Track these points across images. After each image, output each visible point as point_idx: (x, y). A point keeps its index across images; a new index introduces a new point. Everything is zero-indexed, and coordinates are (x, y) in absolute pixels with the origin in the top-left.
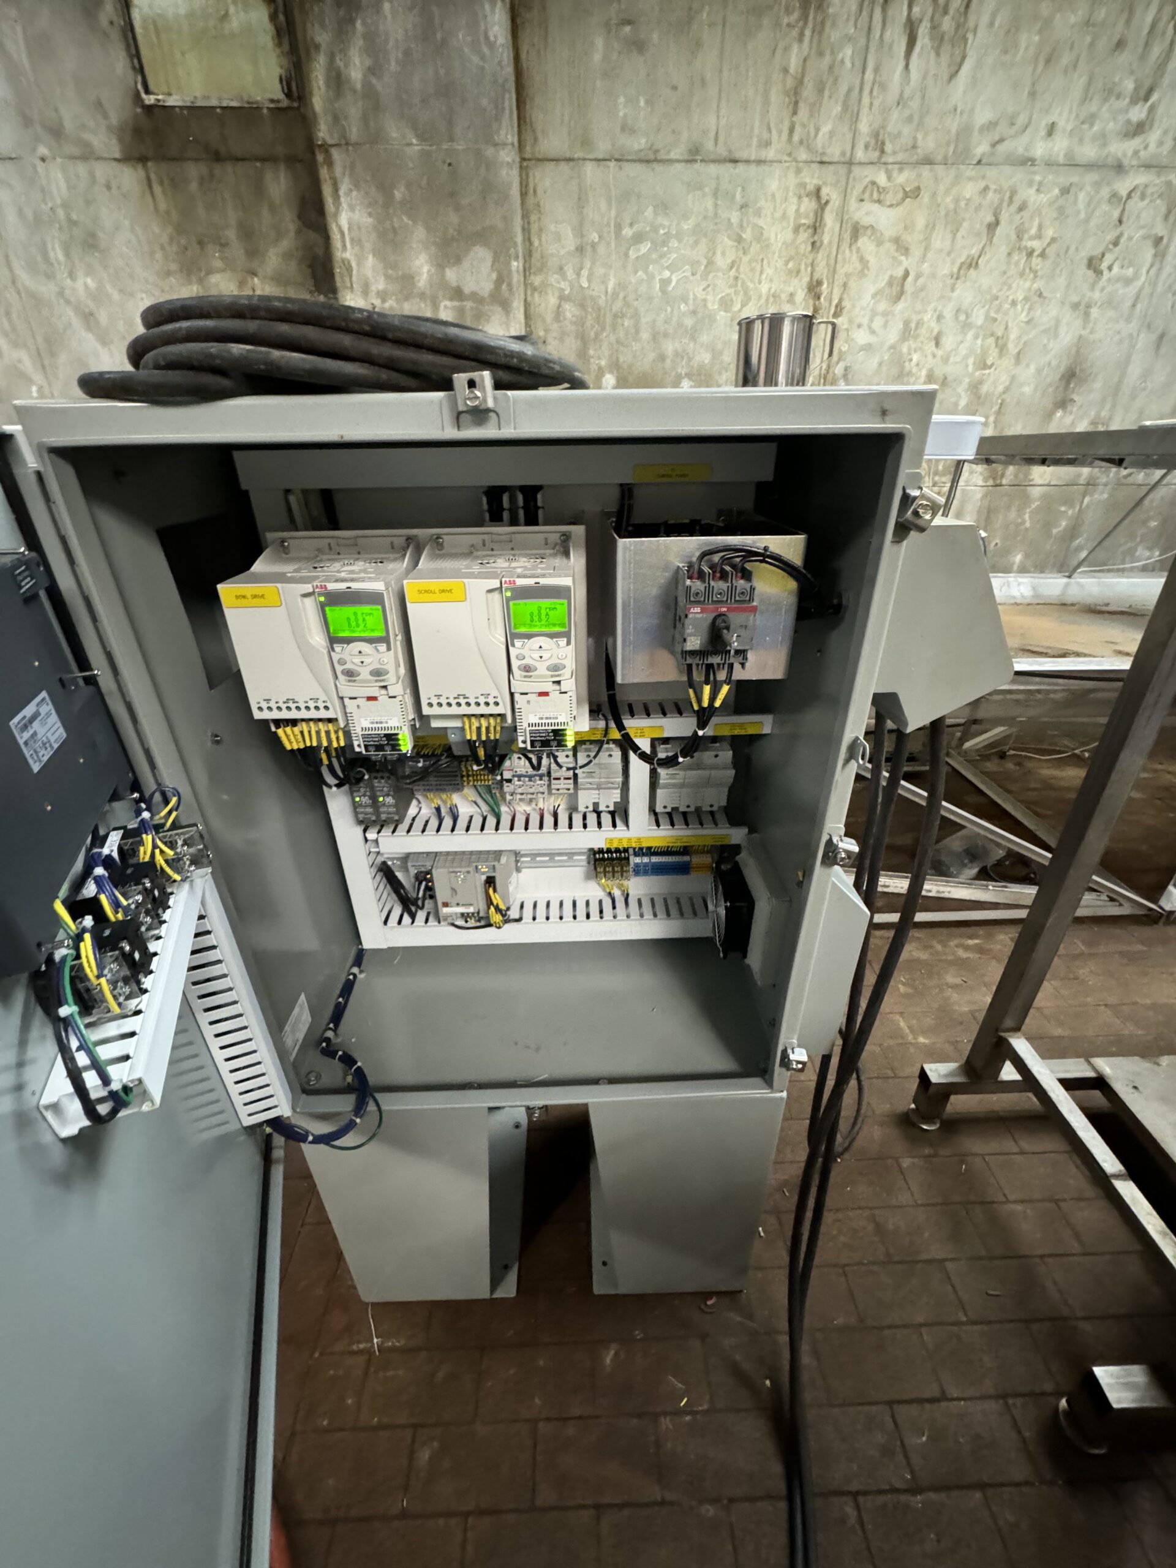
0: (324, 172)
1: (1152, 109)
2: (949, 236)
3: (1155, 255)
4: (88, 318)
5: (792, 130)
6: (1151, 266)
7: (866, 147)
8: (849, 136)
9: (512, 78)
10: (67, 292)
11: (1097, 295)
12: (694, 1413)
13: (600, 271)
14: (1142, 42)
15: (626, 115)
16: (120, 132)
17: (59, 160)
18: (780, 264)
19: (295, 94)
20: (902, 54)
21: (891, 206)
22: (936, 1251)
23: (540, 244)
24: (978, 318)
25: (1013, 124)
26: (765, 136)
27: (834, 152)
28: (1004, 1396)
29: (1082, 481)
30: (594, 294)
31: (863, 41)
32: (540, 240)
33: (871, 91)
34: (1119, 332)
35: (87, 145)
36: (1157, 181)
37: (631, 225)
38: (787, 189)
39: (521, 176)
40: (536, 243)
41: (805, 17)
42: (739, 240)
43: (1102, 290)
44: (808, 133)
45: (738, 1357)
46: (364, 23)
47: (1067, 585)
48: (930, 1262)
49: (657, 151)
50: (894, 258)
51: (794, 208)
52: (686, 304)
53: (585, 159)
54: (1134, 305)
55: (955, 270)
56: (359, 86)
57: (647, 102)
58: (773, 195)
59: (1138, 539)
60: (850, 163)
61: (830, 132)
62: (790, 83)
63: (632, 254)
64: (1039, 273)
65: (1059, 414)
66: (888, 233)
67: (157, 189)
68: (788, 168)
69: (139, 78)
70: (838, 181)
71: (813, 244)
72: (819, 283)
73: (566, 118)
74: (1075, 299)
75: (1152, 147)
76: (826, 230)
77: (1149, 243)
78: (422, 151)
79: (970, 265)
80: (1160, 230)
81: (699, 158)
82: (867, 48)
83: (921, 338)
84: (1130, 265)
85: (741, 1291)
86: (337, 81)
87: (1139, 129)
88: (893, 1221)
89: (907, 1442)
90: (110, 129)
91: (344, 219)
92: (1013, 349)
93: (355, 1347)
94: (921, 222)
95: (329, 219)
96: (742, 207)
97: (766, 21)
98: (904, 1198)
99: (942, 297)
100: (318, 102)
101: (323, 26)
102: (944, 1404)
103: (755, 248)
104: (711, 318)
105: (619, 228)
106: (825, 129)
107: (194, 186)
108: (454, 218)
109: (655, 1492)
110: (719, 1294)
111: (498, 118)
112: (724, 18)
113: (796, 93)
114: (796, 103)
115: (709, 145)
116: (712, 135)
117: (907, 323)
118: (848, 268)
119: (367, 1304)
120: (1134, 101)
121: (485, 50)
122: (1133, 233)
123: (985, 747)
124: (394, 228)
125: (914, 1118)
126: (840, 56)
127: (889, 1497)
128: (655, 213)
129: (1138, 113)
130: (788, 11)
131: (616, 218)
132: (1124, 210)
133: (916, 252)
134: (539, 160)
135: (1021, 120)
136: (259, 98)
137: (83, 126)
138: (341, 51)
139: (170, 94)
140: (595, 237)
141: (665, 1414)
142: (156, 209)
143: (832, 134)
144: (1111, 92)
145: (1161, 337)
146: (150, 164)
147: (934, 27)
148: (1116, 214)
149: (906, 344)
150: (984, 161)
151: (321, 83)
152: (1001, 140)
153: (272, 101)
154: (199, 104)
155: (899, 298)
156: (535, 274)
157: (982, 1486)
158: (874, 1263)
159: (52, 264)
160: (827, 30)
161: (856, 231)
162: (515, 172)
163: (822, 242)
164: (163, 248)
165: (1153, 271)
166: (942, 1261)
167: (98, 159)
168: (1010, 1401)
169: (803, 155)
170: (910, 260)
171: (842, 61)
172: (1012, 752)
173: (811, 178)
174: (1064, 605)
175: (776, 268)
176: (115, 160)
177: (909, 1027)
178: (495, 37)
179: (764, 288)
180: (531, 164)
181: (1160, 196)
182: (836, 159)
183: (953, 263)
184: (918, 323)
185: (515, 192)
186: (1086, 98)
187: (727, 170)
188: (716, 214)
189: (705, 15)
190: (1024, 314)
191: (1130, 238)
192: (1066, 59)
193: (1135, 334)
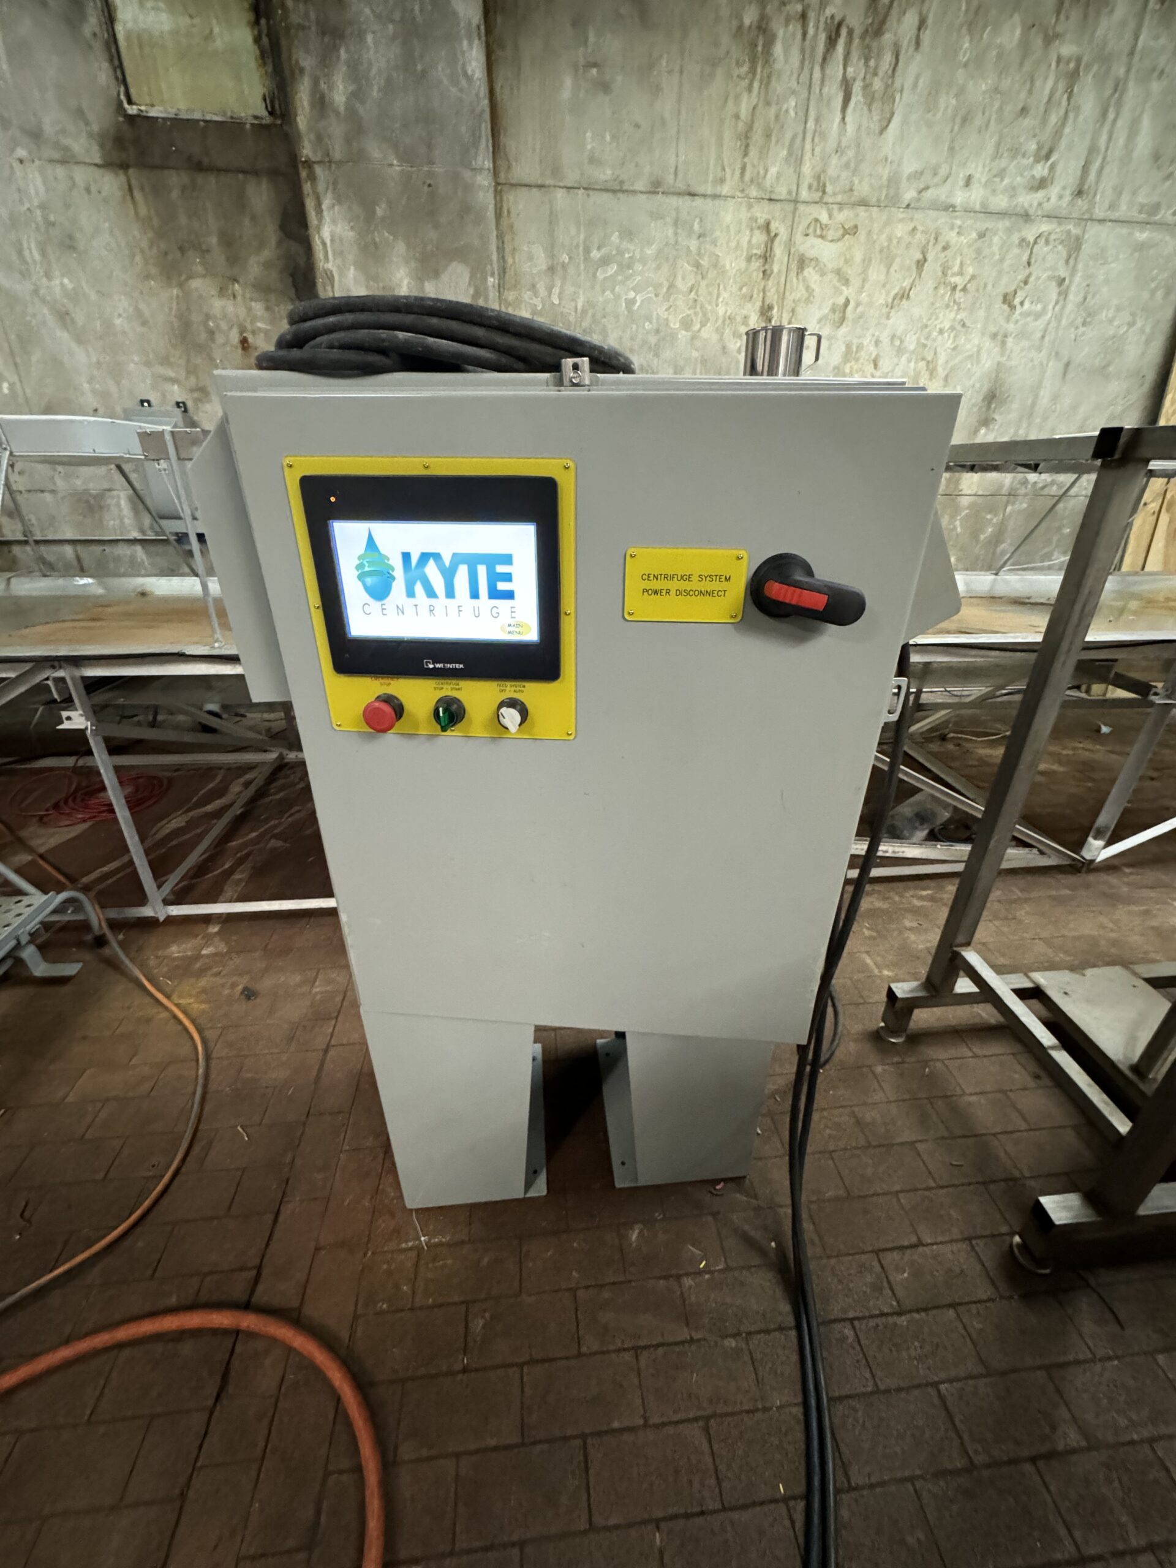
0: (307, 188)
1: (1052, 168)
2: (883, 269)
3: (1060, 294)
4: (64, 317)
5: (743, 169)
6: (1056, 304)
7: (810, 187)
8: (794, 177)
9: (488, 110)
10: (42, 292)
11: (1011, 327)
12: (711, 1272)
13: (570, 289)
14: (1042, 109)
15: (593, 147)
16: (102, 139)
17: (37, 162)
18: (735, 289)
19: (278, 112)
20: (839, 108)
21: (832, 241)
22: (907, 1136)
23: (514, 262)
24: (911, 343)
25: (935, 174)
26: (720, 174)
27: (782, 192)
28: (969, 1239)
29: (1005, 491)
30: (566, 310)
31: (805, 95)
32: (514, 258)
33: (813, 140)
34: (1032, 360)
35: (67, 149)
36: (1058, 230)
37: (599, 248)
38: (740, 223)
39: (495, 197)
40: (510, 261)
41: (753, 70)
42: (698, 266)
43: (1017, 322)
44: (758, 173)
45: (747, 1227)
46: (347, 51)
47: (995, 580)
48: (902, 1144)
49: (622, 182)
50: (835, 287)
51: (746, 239)
52: (651, 322)
53: (555, 186)
54: (1043, 337)
55: (890, 300)
56: (342, 109)
57: (613, 137)
58: (728, 227)
59: (1054, 544)
60: (796, 202)
61: (778, 173)
62: (741, 126)
63: (600, 275)
64: (962, 306)
65: (983, 431)
66: (830, 266)
67: (137, 194)
68: (741, 203)
69: (122, 89)
70: (785, 216)
71: (764, 272)
72: (770, 308)
73: (538, 146)
74: (993, 329)
75: (1053, 199)
76: (776, 259)
77: (1054, 283)
78: (402, 172)
79: (903, 296)
80: (1063, 272)
81: (661, 190)
82: (809, 99)
83: (861, 360)
84: (1039, 300)
85: (744, 1177)
86: (321, 103)
87: (1042, 184)
88: (869, 1115)
89: (891, 1278)
90: (90, 135)
91: (326, 232)
92: (941, 372)
93: (404, 1246)
94: (858, 256)
95: (312, 231)
96: (699, 237)
97: (720, 72)
98: (878, 1097)
99: (878, 324)
100: (302, 121)
101: (307, 51)
102: (921, 1249)
103: (711, 274)
104: (673, 337)
105: (587, 251)
106: (773, 170)
107: (175, 194)
108: (433, 235)
109: (684, 1334)
110: (725, 1180)
111: (476, 144)
112: (682, 67)
113: (747, 137)
114: (747, 146)
115: (670, 179)
116: (672, 170)
117: (848, 346)
118: (796, 295)
119: (411, 1210)
120: (1037, 161)
121: (463, 82)
122: (1041, 274)
123: (928, 730)
124: (375, 243)
125: (883, 1034)
126: (785, 107)
127: (879, 1321)
128: (621, 237)
129: (1040, 170)
130: (739, 64)
131: (585, 242)
132: (1031, 253)
133: (855, 282)
134: (512, 185)
135: (943, 171)
136: (243, 115)
137: (63, 131)
138: (326, 75)
139: (153, 106)
140: (565, 258)
141: (687, 1274)
142: (137, 214)
143: (779, 175)
144: (1016, 152)
145: (1067, 365)
146: (131, 171)
147: (866, 87)
148: (1025, 258)
149: (848, 365)
150: (912, 205)
151: (306, 104)
152: (927, 188)
153: (256, 117)
154: (184, 116)
155: (841, 324)
156: (509, 290)
157: (953, 1305)
158: (856, 1148)
159: (27, 263)
160: (773, 83)
161: (803, 263)
162: (490, 195)
163: (772, 272)
164: (142, 251)
165: (1057, 308)
166: (913, 1143)
167: (78, 163)
168: (974, 1242)
169: (754, 192)
170: (851, 289)
171: (787, 111)
172: (952, 735)
173: (762, 212)
174: (993, 598)
175: (731, 293)
176: (96, 165)
177: (875, 964)
178: (473, 71)
179: (721, 310)
180: (505, 188)
181: (1062, 242)
182: (782, 198)
183: (888, 293)
184: (858, 347)
185: (491, 213)
186: (997, 155)
187: (684, 203)
188: (676, 242)
189: (664, 64)
190: (950, 341)
191: (1038, 278)
192: (978, 121)
193: (1045, 363)
